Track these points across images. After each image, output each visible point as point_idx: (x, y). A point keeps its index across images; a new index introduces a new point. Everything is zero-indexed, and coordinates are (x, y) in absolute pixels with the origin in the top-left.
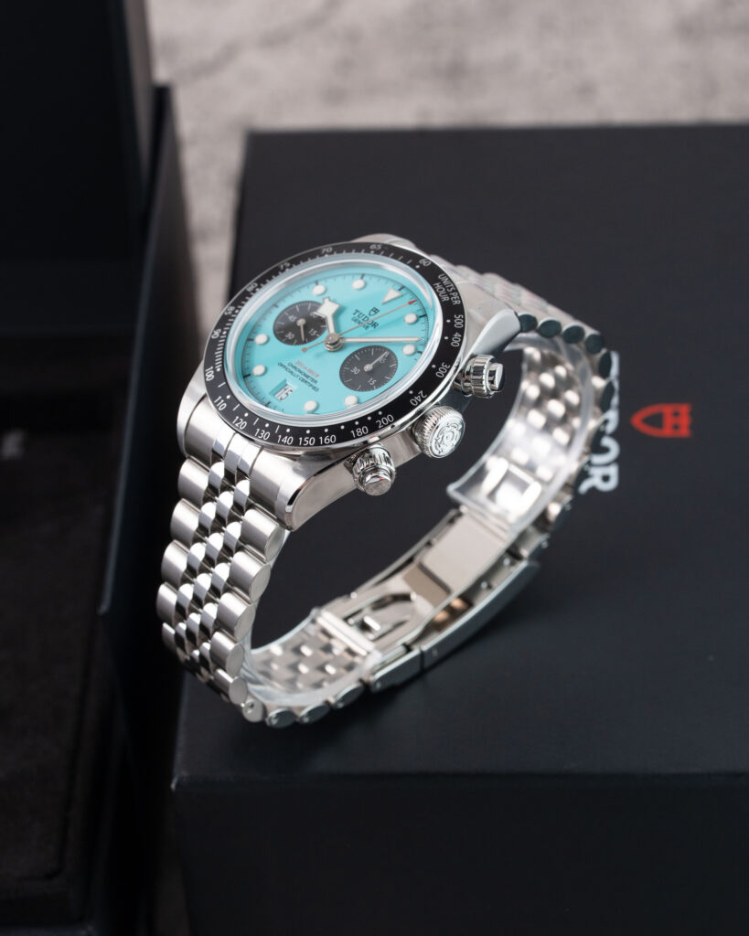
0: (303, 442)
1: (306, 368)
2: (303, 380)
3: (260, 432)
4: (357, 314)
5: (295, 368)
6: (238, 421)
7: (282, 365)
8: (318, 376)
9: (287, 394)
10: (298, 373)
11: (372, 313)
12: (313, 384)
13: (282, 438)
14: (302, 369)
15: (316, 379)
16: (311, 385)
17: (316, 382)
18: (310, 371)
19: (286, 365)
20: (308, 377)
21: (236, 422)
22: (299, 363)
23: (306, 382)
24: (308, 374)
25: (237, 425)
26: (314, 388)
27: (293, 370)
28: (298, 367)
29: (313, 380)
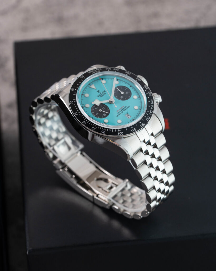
0: (152, 108)
1: (120, 109)
2: (125, 110)
3: (147, 119)
4: (99, 96)
5: (119, 112)
6: (142, 125)
7: (118, 116)
8: (123, 106)
9: (128, 116)
10: (121, 112)
11: (99, 92)
12: (127, 107)
13: (150, 113)
14: (120, 110)
15: (125, 106)
16: (127, 108)
17: (126, 107)
18: (121, 108)
19: (118, 115)
20: (123, 109)
21: (142, 126)
22: (117, 111)
23: (126, 109)
24: (122, 109)
25: (143, 126)
26: (128, 107)
27: (120, 113)
28: (119, 111)
29: (125, 107)
